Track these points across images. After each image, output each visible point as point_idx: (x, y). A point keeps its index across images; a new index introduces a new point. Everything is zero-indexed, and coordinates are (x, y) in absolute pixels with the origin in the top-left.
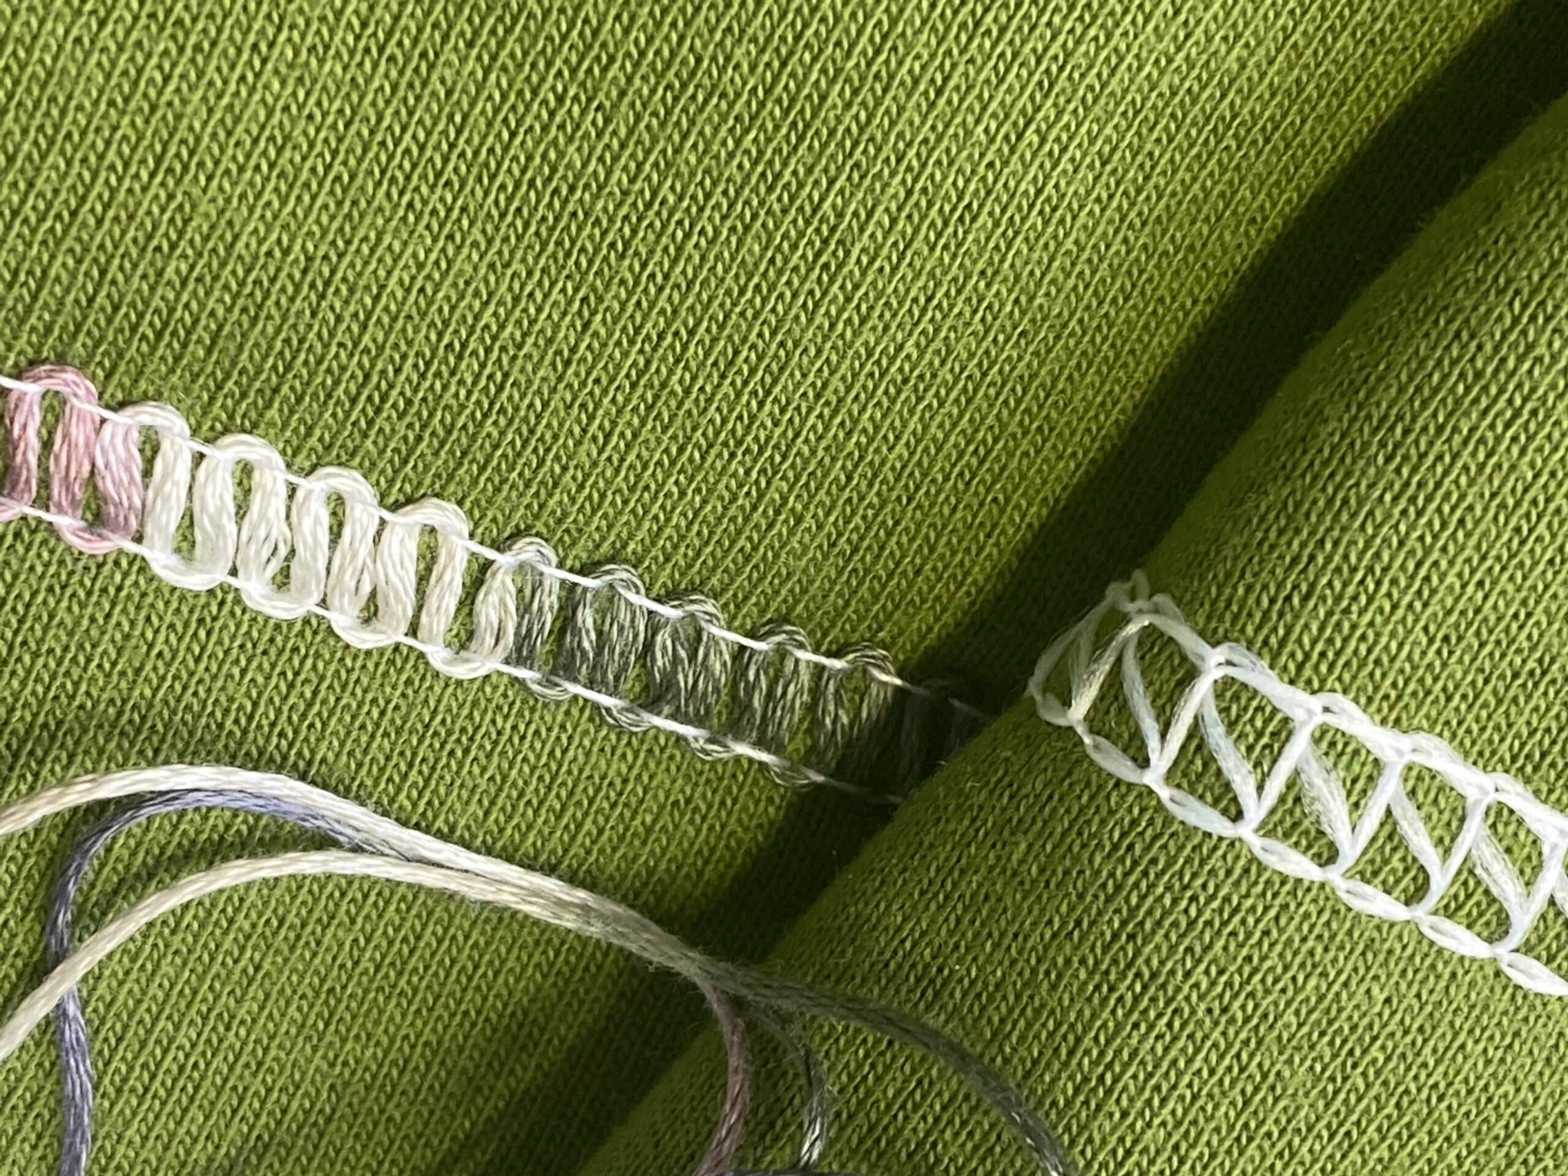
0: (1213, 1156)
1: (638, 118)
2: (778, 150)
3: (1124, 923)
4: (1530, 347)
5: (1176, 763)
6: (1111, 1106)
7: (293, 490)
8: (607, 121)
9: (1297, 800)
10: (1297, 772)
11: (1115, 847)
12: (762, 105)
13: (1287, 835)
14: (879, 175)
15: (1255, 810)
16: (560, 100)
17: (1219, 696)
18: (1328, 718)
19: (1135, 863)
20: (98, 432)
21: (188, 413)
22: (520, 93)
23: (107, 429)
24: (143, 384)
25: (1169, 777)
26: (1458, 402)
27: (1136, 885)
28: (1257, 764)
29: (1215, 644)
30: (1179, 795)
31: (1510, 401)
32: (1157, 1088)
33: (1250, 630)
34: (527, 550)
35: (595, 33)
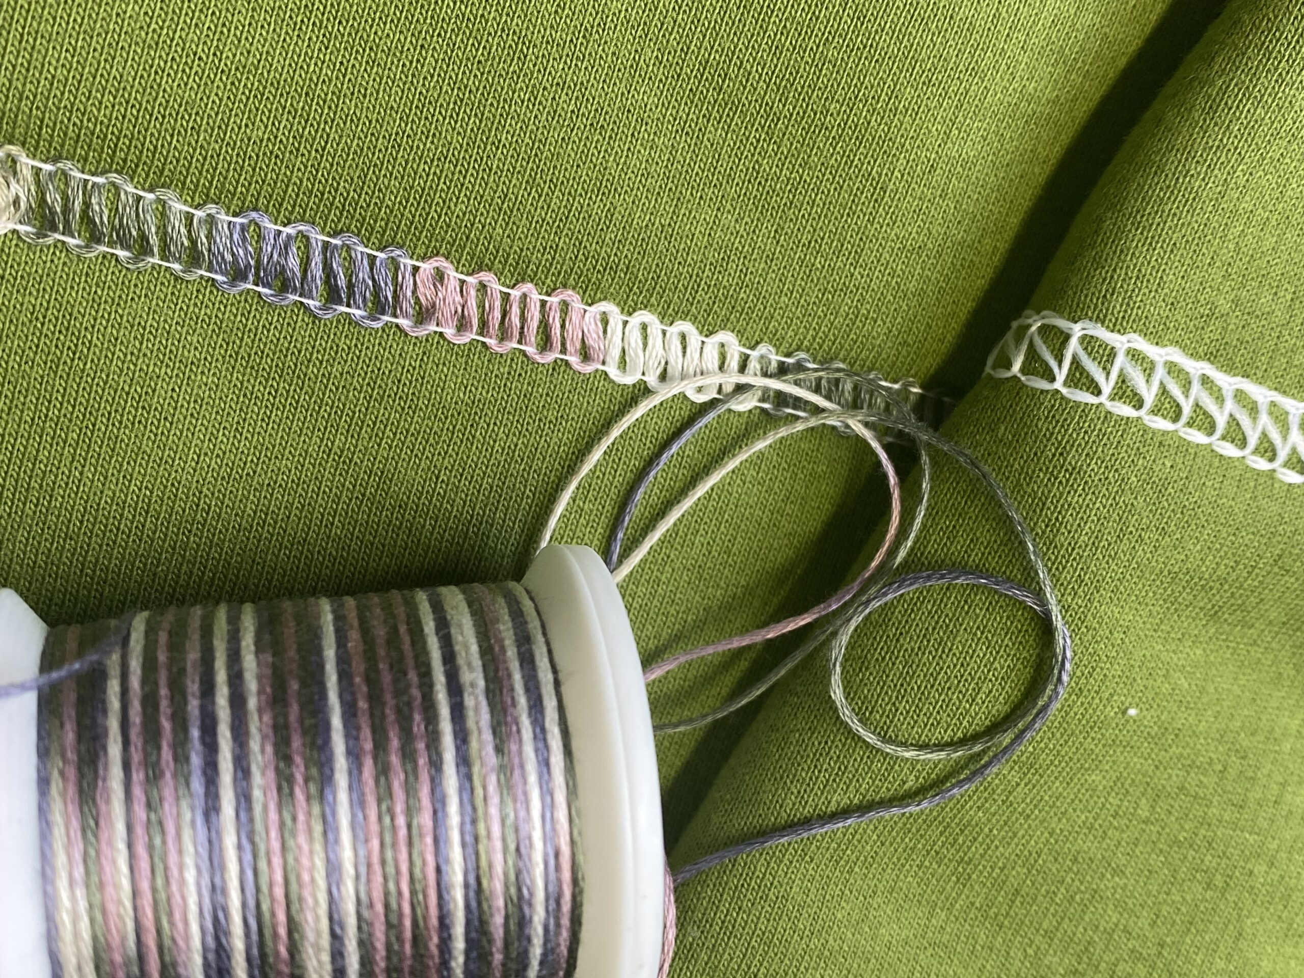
0: (1109, 544)
1: (792, 144)
2: (851, 150)
3: (1057, 449)
4: (1188, 171)
5: (1068, 376)
6: (1063, 530)
7: (664, 333)
8: (778, 148)
9: (1123, 381)
10: (1122, 370)
11: (1047, 418)
12: (843, 130)
13: (1120, 398)
14: (894, 155)
15: (1107, 388)
16: (758, 141)
17: (1082, 344)
18: (1130, 345)
19: (1058, 422)
20: (583, 317)
21: (618, 304)
22: (741, 141)
23: (587, 314)
24: (598, 295)
25: (1065, 384)
26: (1162, 199)
27: (1059, 432)
28: (1104, 368)
29: (1076, 322)
30: (1072, 390)
31: (1183, 196)
32: (1082, 518)
33: (1090, 314)
34: (764, 349)
35: (771, 109)
